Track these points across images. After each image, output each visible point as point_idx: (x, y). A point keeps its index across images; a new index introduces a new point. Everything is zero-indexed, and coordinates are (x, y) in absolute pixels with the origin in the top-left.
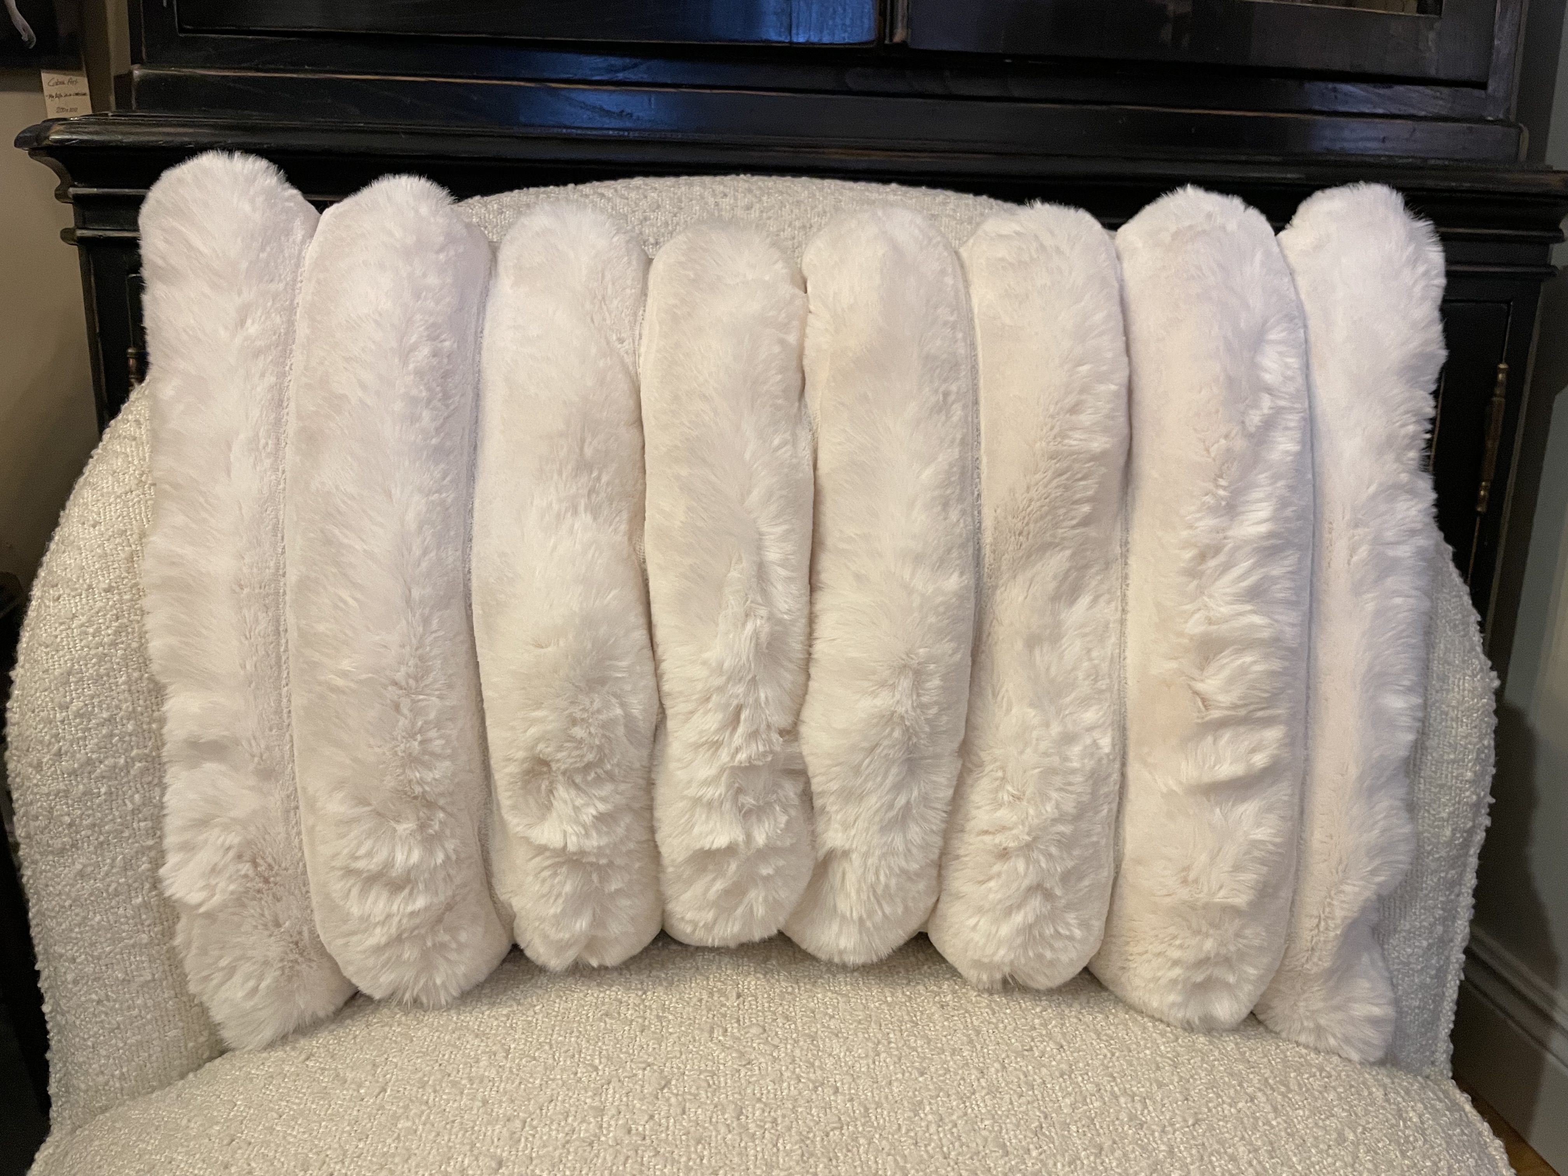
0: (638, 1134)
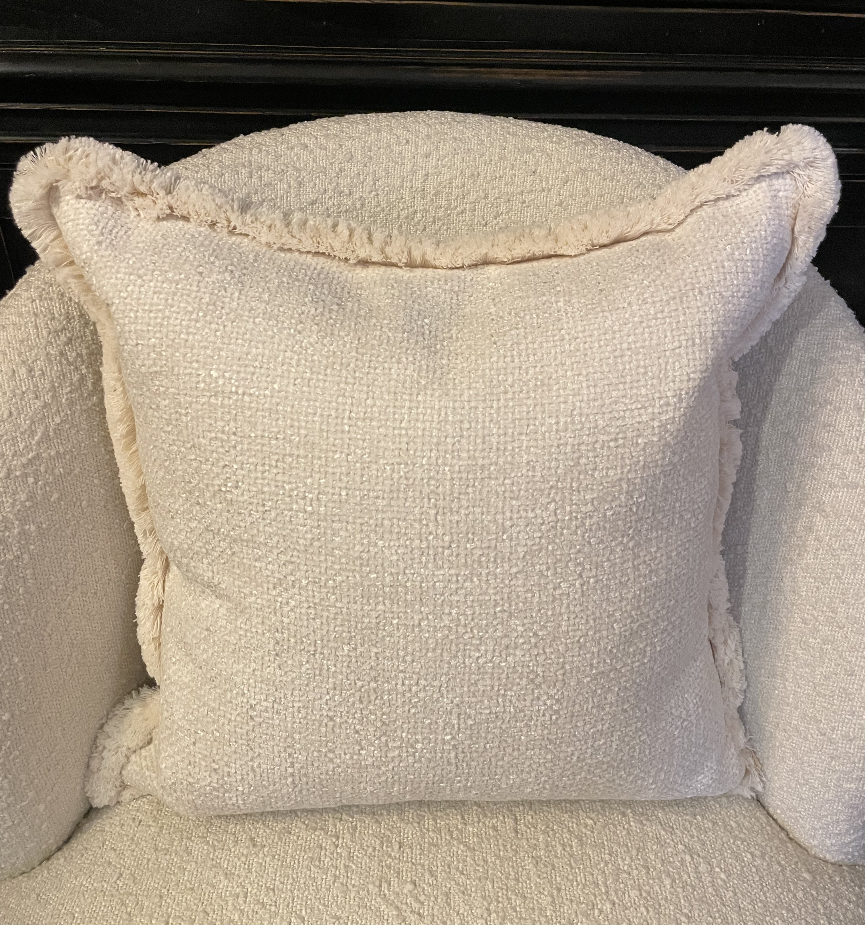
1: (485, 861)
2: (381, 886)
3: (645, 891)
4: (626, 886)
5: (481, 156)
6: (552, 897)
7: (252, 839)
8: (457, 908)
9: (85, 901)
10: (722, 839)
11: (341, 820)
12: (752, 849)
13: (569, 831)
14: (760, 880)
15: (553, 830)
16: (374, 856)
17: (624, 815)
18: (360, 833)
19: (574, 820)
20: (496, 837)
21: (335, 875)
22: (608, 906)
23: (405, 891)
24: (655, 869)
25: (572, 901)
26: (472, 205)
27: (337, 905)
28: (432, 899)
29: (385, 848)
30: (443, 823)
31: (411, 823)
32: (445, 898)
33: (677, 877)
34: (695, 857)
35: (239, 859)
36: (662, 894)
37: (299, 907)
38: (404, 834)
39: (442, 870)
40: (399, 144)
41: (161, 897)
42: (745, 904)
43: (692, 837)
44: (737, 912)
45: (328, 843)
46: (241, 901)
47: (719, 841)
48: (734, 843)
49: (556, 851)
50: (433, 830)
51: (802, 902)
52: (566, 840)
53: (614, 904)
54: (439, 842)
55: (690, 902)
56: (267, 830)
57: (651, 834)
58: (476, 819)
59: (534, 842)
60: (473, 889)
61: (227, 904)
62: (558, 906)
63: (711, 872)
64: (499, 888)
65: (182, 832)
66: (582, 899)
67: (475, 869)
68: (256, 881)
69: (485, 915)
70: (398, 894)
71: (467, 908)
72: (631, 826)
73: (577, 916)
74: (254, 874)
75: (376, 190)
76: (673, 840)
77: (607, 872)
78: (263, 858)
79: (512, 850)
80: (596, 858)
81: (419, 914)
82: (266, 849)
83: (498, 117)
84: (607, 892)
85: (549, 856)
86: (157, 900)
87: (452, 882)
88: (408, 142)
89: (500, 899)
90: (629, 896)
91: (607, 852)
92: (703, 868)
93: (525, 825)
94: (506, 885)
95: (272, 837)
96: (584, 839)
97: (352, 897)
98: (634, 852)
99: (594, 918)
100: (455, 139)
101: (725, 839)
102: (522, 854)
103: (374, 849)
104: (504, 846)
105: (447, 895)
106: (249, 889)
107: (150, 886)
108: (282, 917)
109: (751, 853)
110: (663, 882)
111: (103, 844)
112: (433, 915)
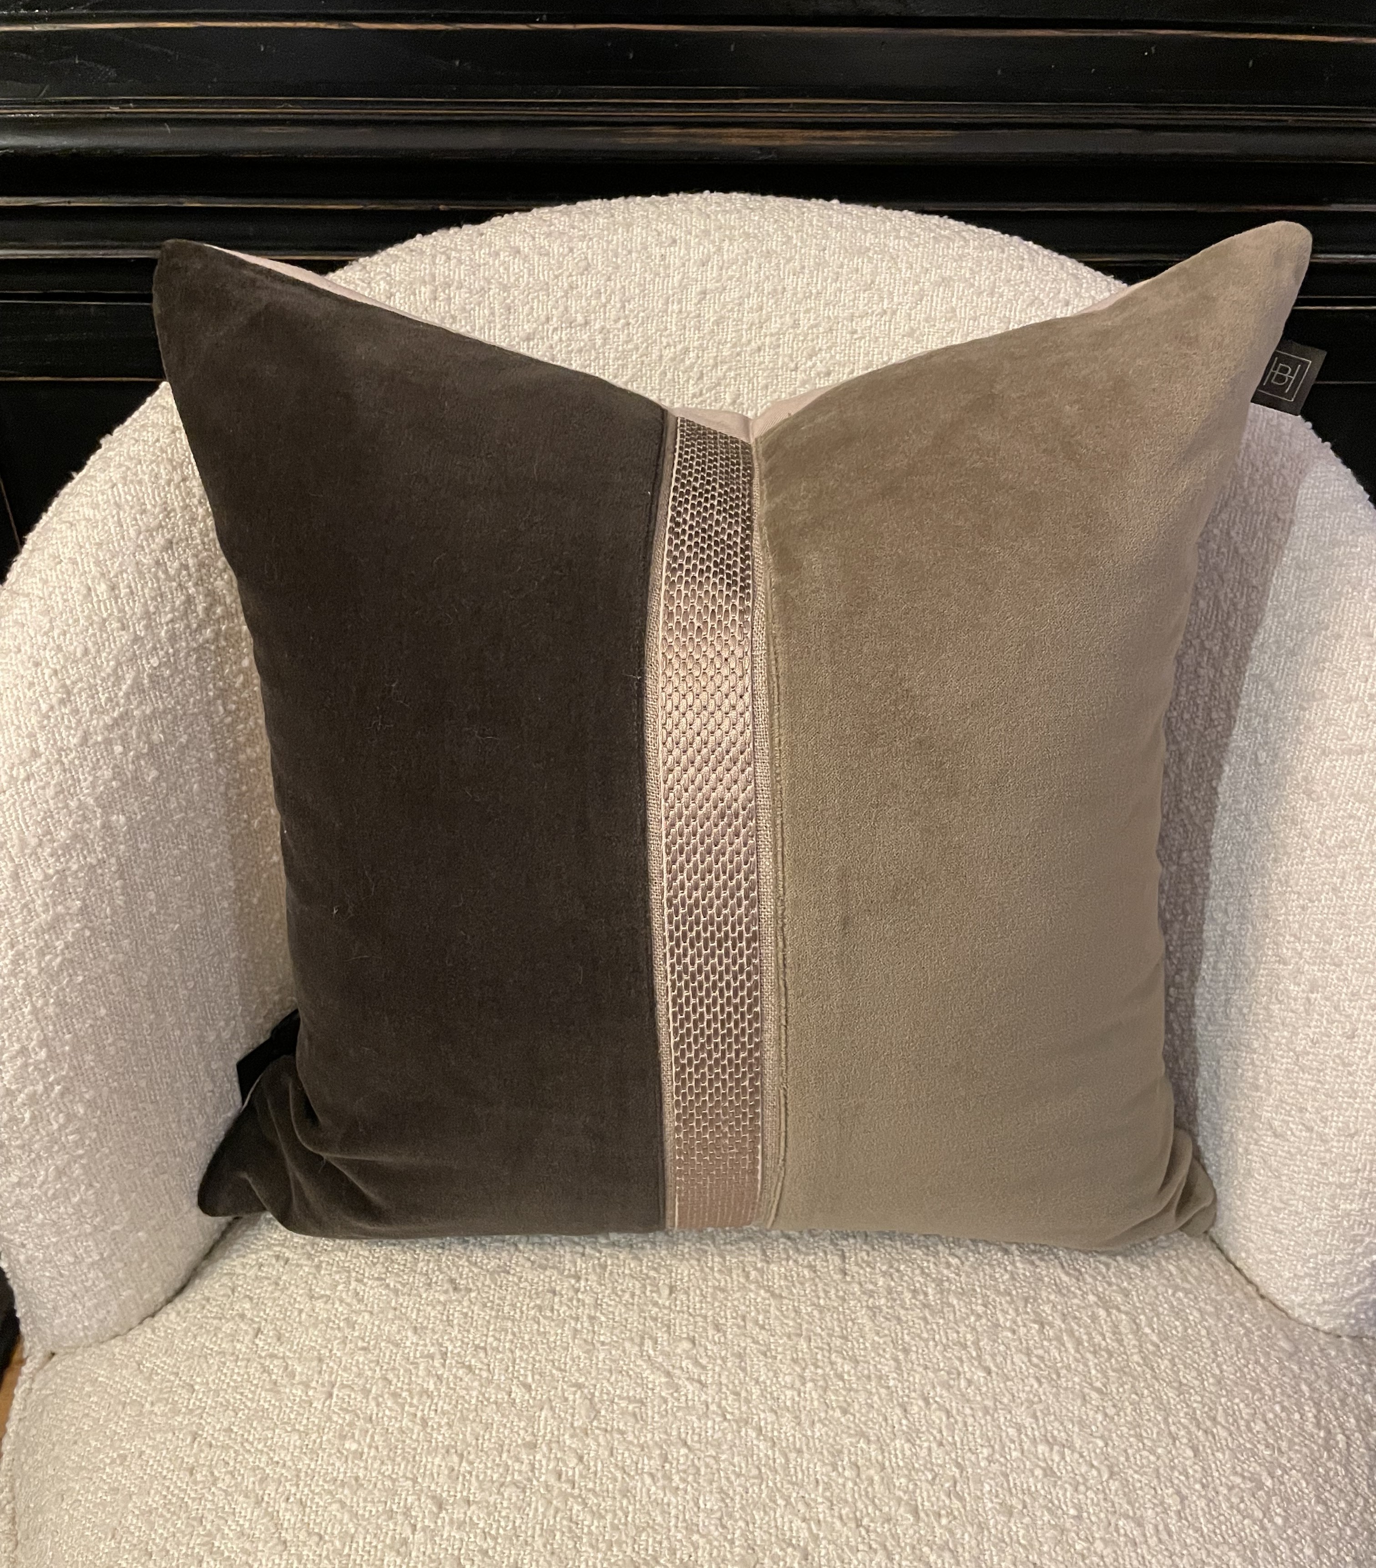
1: (797, 1311)
2: (642, 1344)
3: (1037, 1356)
4: (1008, 1348)
5: (788, 261)
6: (896, 1360)
7: (452, 1281)
8: (756, 1375)
9: (209, 1367)
10: (1155, 1289)
11: (583, 1254)
12: (1202, 1304)
13: (923, 1272)
14: (1212, 1346)
15: (898, 1271)
16: (633, 1304)
17: (1006, 1252)
18: (611, 1273)
19: (932, 1259)
20: (813, 1279)
21: (576, 1330)
22: (982, 1374)
23: (679, 1351)
24: (1052, 1326)
25: (926, 1368)
26: (774, 339)
27: (579, 1370)
28: (719, 1362)
29: (648, 1293)
30: (734, 1260)
31: (688, 1260)
32: (737, 1361)
33: (1085, 1337)
34: (1114, 1311)
35: (434, 1308)
36: (1062, 1361)
37: (522, 1371)
38: (677, 1274)
39: (734, 1324)
40: (660, 244)
41: (320, 1360)
42: (1189, 1377)
43: (1110, 1284)
44: (1177, 1389)
45: (564, 1286)
46: (437, 1364)
47: (1151, 1292)
48: (1173, 1295)
49: (902, 1300)
50: (720, 1271)
51: (1277, 1379)
52: (918, 1285)
53: (989, 1372)
54: (729, 1285)
55: (1104, 1373)
56: (473, 1269)
57: (1046, 1279)
58: (783, 1256)
59: (871, 1287)
60: (780, 1349)
61: (417, 1368)
62: (905, 1375)
63: (1137, 1330)
64: (817, 1348)
65: (349, 1272)
66: (942, 1365)
67: (782, 1323)
68: (459, 1336)
69: (798, 1384)
70: (667, 1355)
71: (771, 1374)
72: (1016, 1267)
73: (934, 1387)
74: (456, 1328)
75: (626, 317)
76: (1080, 1289)
77: (979, 1329)
78: (469, 1307)
79: (837, 1296)
80: (963, 1310)
81: (700, 1382)
82: (473, 1295)
83: (814, 200)
84: (979, 1356)
85: (892, 1307)
86: (315, 1363)
87: (749, 1340)
88: (675, 241)
89: (820, 1364)
90: (1013, 1363)
91: (980, 1301)
92: (1125, 1326)
93: (857, 1264)
94: (829, 1344)
95: (482, 1277)
96: (946, 1284)
97: (600, 1358)
98: (1021, 1304)
99: (960, 1390)
100: (747, 235)
101: (1160, 1289)
102: (852, 1303)
103: (633, 1295)
104: (826, 1292)
105: (740, 1356)
106: (450, 1348)
107: (304, 1345)
108: (498, 1385)
109: (1199, 1310)
110: (1064, 1345)
111: (233, 1291)
112: (721, 1383)
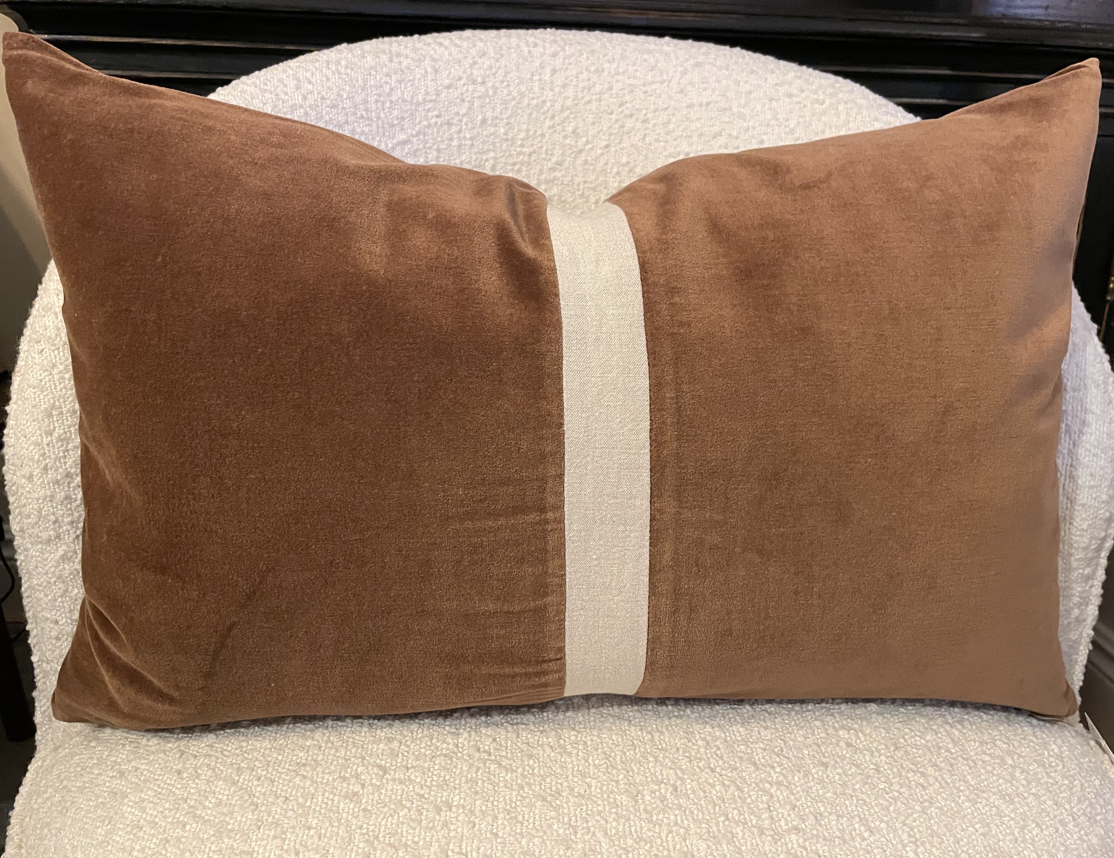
0: (485, 752)
